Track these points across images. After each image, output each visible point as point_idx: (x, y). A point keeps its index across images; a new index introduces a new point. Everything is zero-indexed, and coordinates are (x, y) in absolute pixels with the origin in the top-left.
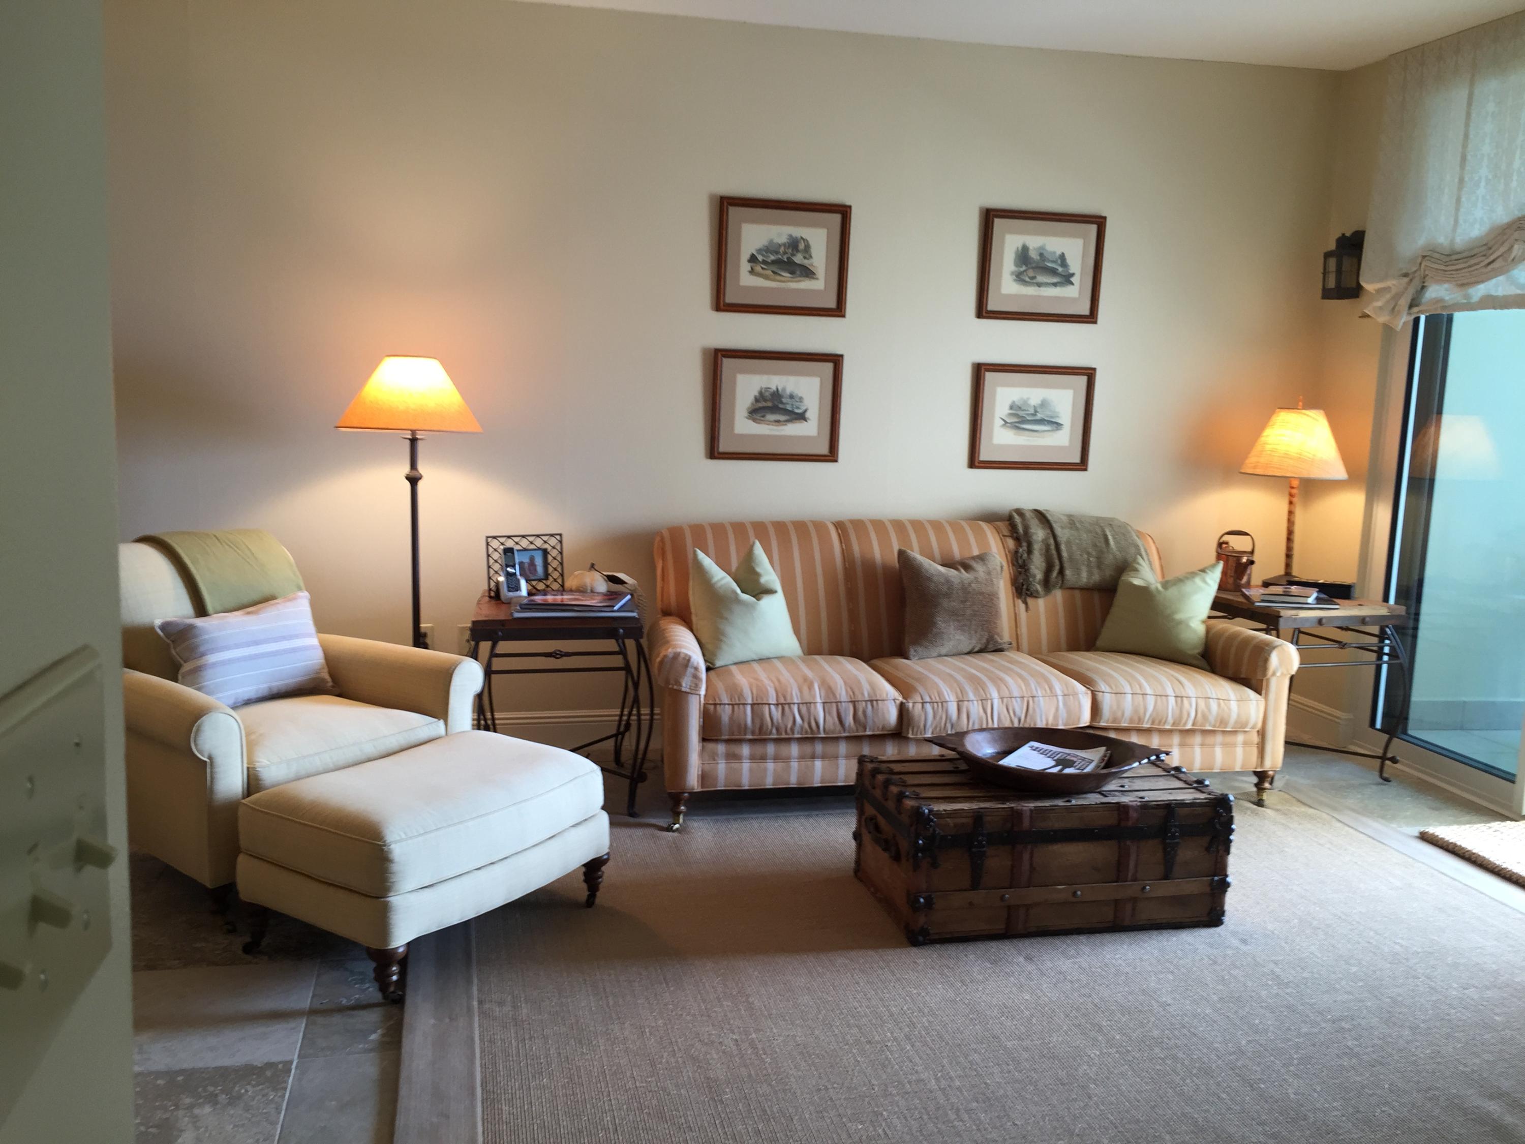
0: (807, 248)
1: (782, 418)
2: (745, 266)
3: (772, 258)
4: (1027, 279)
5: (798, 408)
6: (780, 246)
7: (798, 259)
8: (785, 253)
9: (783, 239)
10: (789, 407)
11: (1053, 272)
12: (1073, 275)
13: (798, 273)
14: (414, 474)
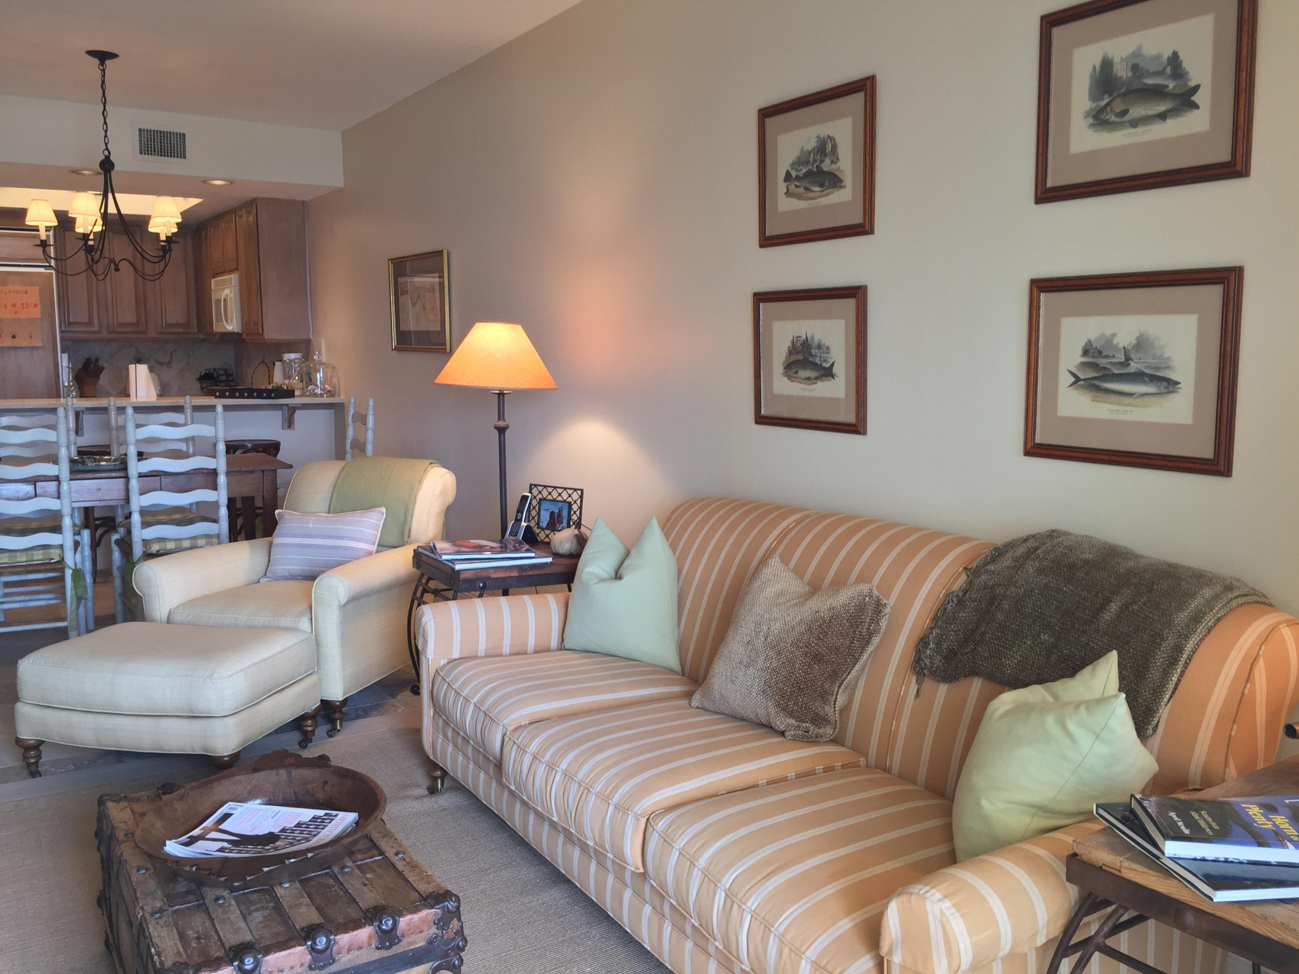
0: (835, 147)
4: (1113, 118)
5: (825, 361)
6: (810, 152)
7: (826, 166)
8: (815, 161)
9: (812, 145)
11: (1158, 93)
12: (1197, 88)
13: (827, 183)
14: (501, 424)
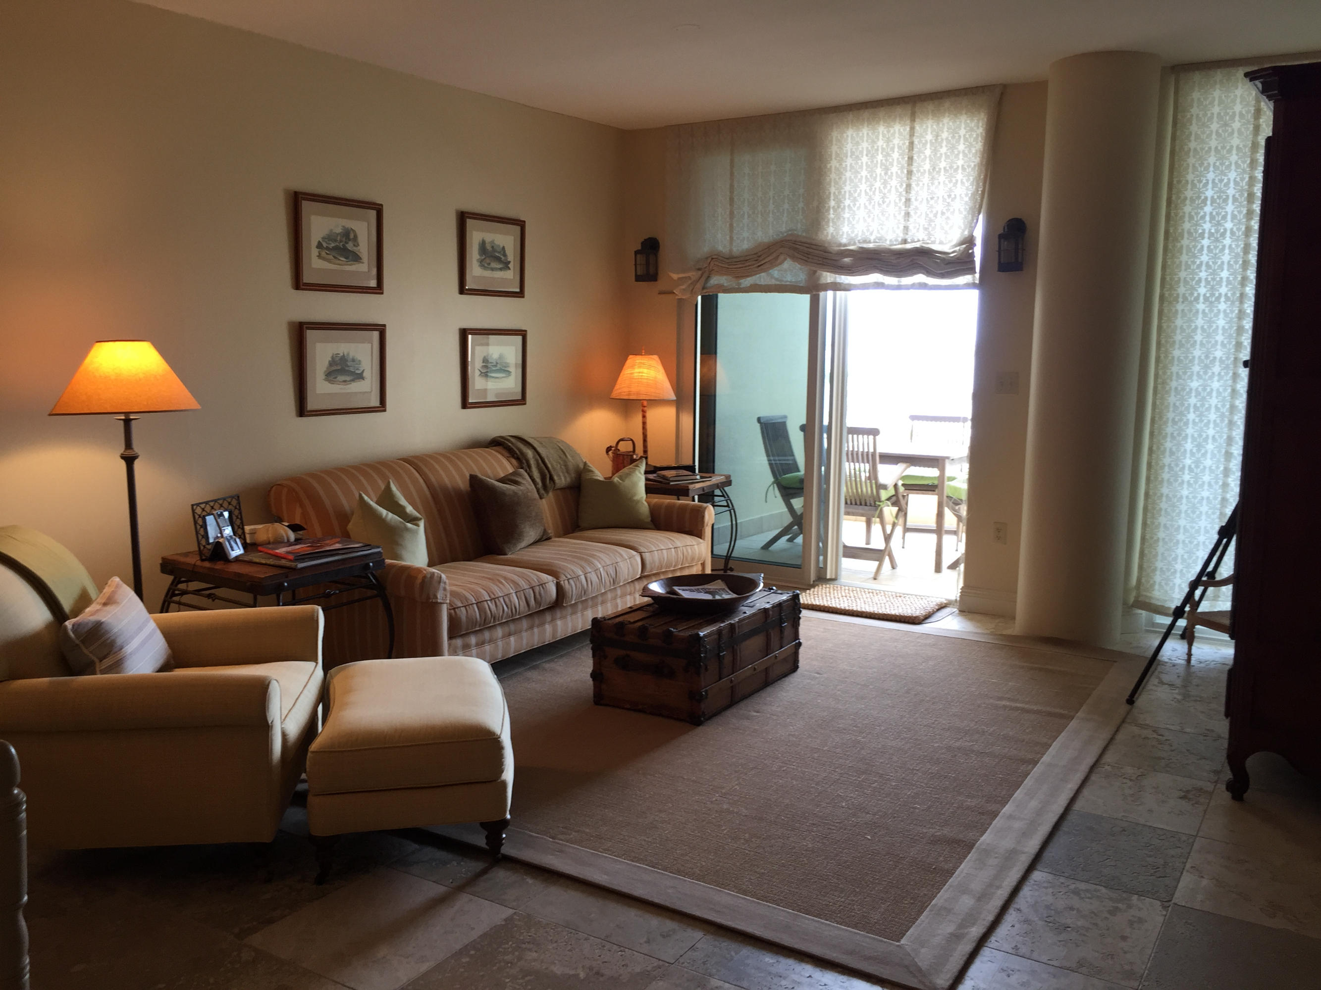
0: (356, 237)
1: (348, 378)
2: (315, 252)
3: (333, 245)
4: (486, 265)
5: (358, 369)
6: (338, 234)
7: (350, 246)
8: (341, 241)
9: (339, 230)
10: (352, 369)
11: (498, 260)
12: (509, 262)
13: (350, 258)
14: (129, 453)
